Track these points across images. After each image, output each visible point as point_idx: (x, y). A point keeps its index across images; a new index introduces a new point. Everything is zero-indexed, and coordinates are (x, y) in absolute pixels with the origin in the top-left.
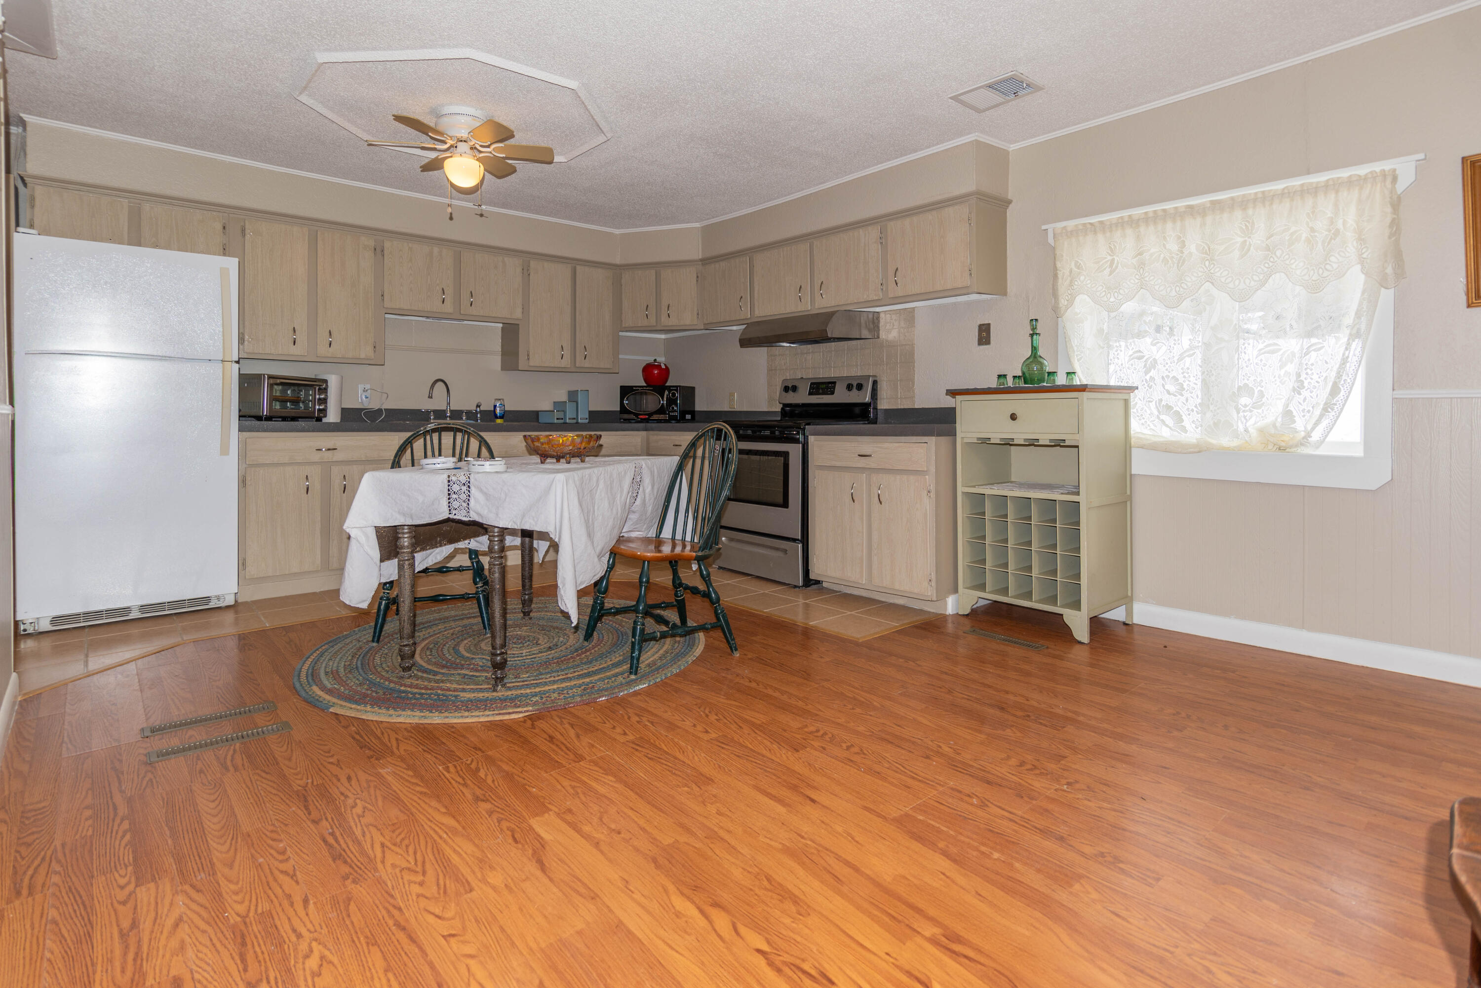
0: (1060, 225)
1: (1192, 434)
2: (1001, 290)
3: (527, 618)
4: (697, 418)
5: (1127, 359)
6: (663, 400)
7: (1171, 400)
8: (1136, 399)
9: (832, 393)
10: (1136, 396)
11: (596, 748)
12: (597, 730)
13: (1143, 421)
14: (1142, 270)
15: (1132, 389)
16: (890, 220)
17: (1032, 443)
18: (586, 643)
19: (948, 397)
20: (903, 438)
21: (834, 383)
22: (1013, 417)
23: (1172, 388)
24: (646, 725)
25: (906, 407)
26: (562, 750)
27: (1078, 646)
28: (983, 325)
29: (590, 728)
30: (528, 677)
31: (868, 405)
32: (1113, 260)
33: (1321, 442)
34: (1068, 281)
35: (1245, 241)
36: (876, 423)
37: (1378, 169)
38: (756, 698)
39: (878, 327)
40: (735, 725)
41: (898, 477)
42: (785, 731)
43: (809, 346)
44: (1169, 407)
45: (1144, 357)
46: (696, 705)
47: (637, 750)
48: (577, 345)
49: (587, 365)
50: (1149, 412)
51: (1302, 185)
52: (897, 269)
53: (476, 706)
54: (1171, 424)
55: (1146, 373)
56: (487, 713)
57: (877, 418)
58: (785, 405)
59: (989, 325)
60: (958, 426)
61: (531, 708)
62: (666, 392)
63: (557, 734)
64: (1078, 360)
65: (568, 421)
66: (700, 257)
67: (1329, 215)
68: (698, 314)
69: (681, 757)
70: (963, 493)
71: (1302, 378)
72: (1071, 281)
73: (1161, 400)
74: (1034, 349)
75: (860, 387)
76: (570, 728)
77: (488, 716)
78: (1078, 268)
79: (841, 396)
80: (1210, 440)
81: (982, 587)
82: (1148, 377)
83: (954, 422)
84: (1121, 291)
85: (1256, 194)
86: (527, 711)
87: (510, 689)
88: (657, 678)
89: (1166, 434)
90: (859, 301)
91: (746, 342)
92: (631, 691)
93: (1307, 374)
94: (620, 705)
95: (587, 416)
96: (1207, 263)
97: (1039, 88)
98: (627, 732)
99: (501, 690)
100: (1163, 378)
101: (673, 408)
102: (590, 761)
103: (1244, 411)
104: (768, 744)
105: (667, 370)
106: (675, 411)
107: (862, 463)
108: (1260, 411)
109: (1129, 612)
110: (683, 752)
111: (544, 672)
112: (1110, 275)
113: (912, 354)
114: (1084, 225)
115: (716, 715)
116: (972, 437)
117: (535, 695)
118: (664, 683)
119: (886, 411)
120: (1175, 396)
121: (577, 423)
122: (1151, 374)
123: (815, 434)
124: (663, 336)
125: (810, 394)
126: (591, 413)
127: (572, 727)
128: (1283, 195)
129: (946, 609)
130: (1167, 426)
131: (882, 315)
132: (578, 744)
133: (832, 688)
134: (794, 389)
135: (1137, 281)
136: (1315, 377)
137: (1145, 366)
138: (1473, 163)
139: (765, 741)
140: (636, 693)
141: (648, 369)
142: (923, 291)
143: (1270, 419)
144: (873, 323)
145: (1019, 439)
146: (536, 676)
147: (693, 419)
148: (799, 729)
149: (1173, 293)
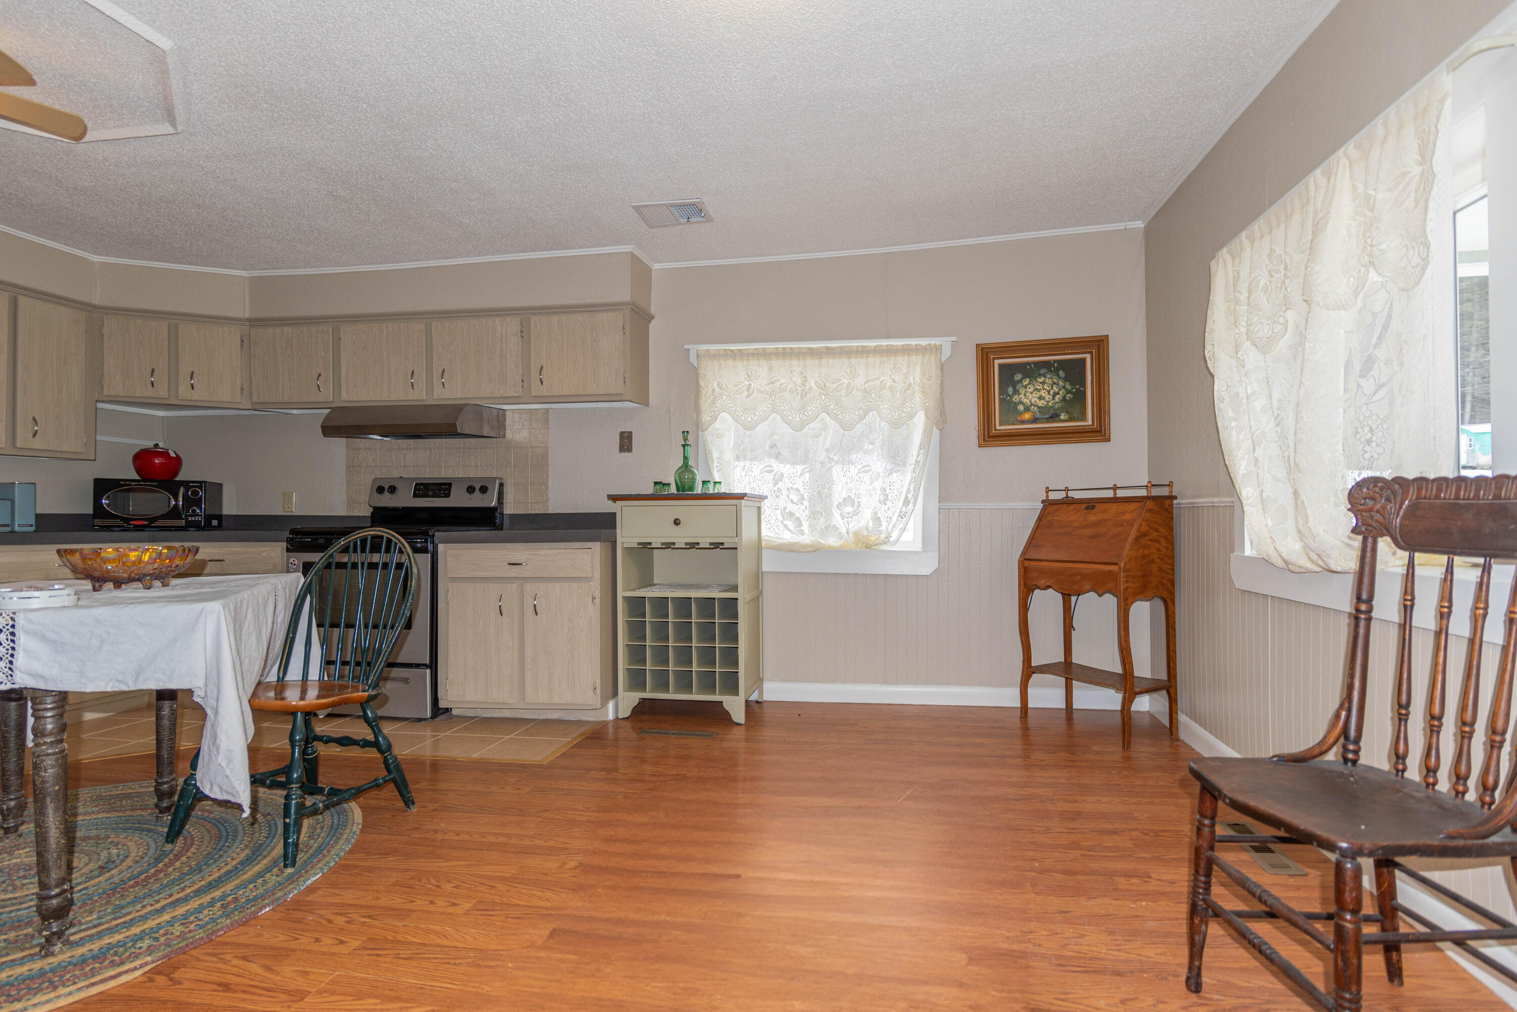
0: (703, 348)
1: (806, 538)
2: (643, 399)
3: (12, 836)
4: (224, 524)
5: (759, 472)
6: (176, 499)
7: (791, 508)
8: (766, 506)
9: (448, 495)
10: (765, 504)
11: (313, 973)
12: (294, 950)
13: (770, 526)
14: (773, 397)
15: (762, 498)
16: (535, 314)
17: (693, 546)
18: (169, 847)
19: (610, 502)
20: (563, 545)
21: (450, 485)
22: (677, 522)
23: (795, 498)
24: (364, 922)
25: (538, 512)
26: (259, 995)
27: (736, 728)
28: (625, 432)
29: (282, 954)
30: (99, 918)
31: (494, 509)
32: (750, 385)
33: (897, 541)
34: (710, 400)
35: (850, 383)
36: (502, 529)
37: (933, 343)
38: (482, 850)
39: (504, 426)
40: (484, 887)
41: (558, 585)
42: (546, 874)
43: (410, 441)
44: (791, 514)
45: (773, 471)
46: (412, 878)
47: (378, 955)
48: (19, 415)
49: (37, 446)
50: (774, 518)
51: (903, 346)
52: (542, 367)
53: (29, 988)
54: (792, 529)
55: (775, 485)
56: (62, 991)
57: (502, 524)
58: (375, 509)
59: (631, 433)
60: (618, 531)
61: (149, 959)
62: (182, 490)
63: (229, 977)
64: (718, 471)
65: (17, 529)
66: (247, 316)
67: (904, 371)
68: (242, 389)
69: (445, 942)
70: (625, 598)
71: (887, 492)
72: (714, 400)
73: (785, 508)
74: (685, 458)
75: (484, 490)
76: (246, 963)
77: (70, 994)
78: (721, 388)
79: (458, 499)
80: (822, 541)
81: (642, 686)
82: (776, 488)
83: (614, 527)
84: (757, 413)
85: (857, 346)
86: (146, 964)
87: (78, 944)
88: (328, 862)
89: (787, 537)
90: (494, 396)
91: (330, 429)
92: (302, 888)
93: (890, 489)
94: (300, 910)
95: (33, 522)
96: (823, 397)
97: (710, 220)
98: (344, 939)
99: (61, 950)
100: (788, 489)
101: (194, 511)
102: (320, 992)
103: (847, 518)
104: (539, 894)
105: (178, 460)
106: (198, 515)
107: (514, 572)
108: (857, 517)
109: (761, 693)
110: (445, 936)
111: (123, 902)
112: (747, 398)
113: (546, 456)
114: (725, 350)
115: (450, 882)
116: (633, 543)
117: (140, 937)
118: (341, 868)
119: (512, 516)
120: (797, 504)
121: (13, 532)
122: (778, 486)
123: (445, 541)
124: (162, 413)
125: (415, 496)
126: (39, 517)
127: (248, 961)
128: (877, 351)
129: (607, 715)
130: (789, 530)
131: (508, 413)
132: (279, 978)
133: (557, 817)
134: (392, 489)
135: (769, 406)
136: (895, 492)
137: (774, 479)
138: (982, 349)
139: (533, 892)
140: (311, 890)
141: (142, 458)
142: (572, 394)
143: (863, 523)
144: (498, 420)
145: (680, 542)
146: (113, 913)
147: (220, 527)
148: (560, 867)
149: (797, 419)
